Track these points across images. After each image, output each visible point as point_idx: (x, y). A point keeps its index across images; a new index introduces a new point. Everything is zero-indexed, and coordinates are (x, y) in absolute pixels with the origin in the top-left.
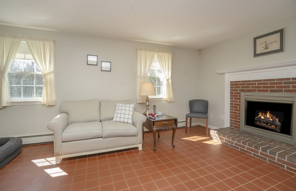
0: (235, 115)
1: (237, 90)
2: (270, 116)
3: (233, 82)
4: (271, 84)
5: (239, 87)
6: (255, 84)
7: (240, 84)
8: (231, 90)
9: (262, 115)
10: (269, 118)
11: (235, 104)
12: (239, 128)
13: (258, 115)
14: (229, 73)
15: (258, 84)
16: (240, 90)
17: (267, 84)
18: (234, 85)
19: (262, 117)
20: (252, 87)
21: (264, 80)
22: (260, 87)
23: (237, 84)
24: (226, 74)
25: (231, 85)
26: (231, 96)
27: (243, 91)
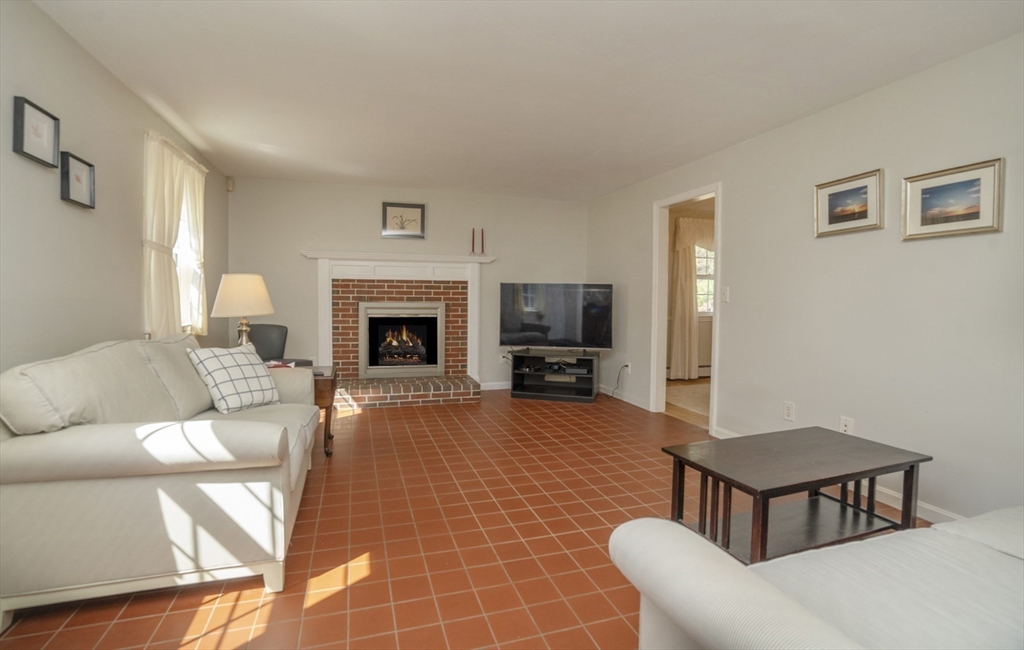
0: (343, 352)
1: (348, 298)
2: (408, 336)
3: (338, 280)
4: (408, 287)
5: (353, 292)
6: (383, 287)
7: (354, 286)
8: (334, 298)
9: (393, 337)
10: (407, 342)
11: (343, 328)
12: (357, 375)
13: (385, 340)
14: (330, 259)
15: (389, 287)
16: (354, 298)
17: (402, 287)
18: (340, 287)
19: (395, 343)
20: (378, 293)
21: (398, 281)
22: (392, 293)
23: (348, 286)
24: (319, 260)
25: (334, 286)
26: (334, 310)
27: (362, 299)
